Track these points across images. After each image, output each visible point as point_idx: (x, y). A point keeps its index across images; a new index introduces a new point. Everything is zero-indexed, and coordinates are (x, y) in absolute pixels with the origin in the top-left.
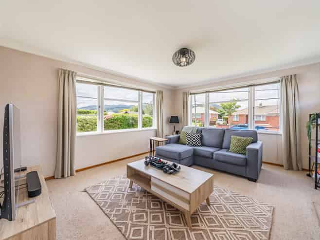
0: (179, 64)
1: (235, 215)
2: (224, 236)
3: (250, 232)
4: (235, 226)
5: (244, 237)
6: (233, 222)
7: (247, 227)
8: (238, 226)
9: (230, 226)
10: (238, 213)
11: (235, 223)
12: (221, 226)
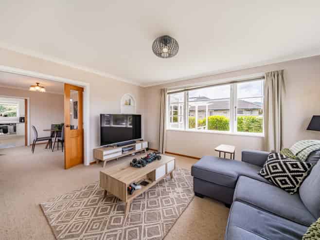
0: (159, 55)
1: (104, 232)
2: (87, 214)
3: (79, 236)
4: (91, 226)
5: (78, 229)
6: (96, 226)
7: (84, 236)
8: (90, 228)
9: (93, 222)
10: (105, 237)
11: (94, 227)
12: (96, 215)
